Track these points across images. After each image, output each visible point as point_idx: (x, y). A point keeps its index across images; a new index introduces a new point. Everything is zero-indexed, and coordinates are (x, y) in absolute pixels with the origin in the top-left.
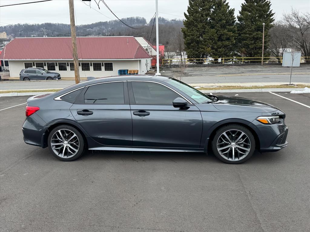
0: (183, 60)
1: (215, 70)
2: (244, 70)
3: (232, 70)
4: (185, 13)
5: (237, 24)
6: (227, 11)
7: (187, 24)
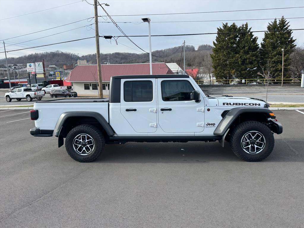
4: (214, 42)
6: (252, 39)
7: (215, 50)
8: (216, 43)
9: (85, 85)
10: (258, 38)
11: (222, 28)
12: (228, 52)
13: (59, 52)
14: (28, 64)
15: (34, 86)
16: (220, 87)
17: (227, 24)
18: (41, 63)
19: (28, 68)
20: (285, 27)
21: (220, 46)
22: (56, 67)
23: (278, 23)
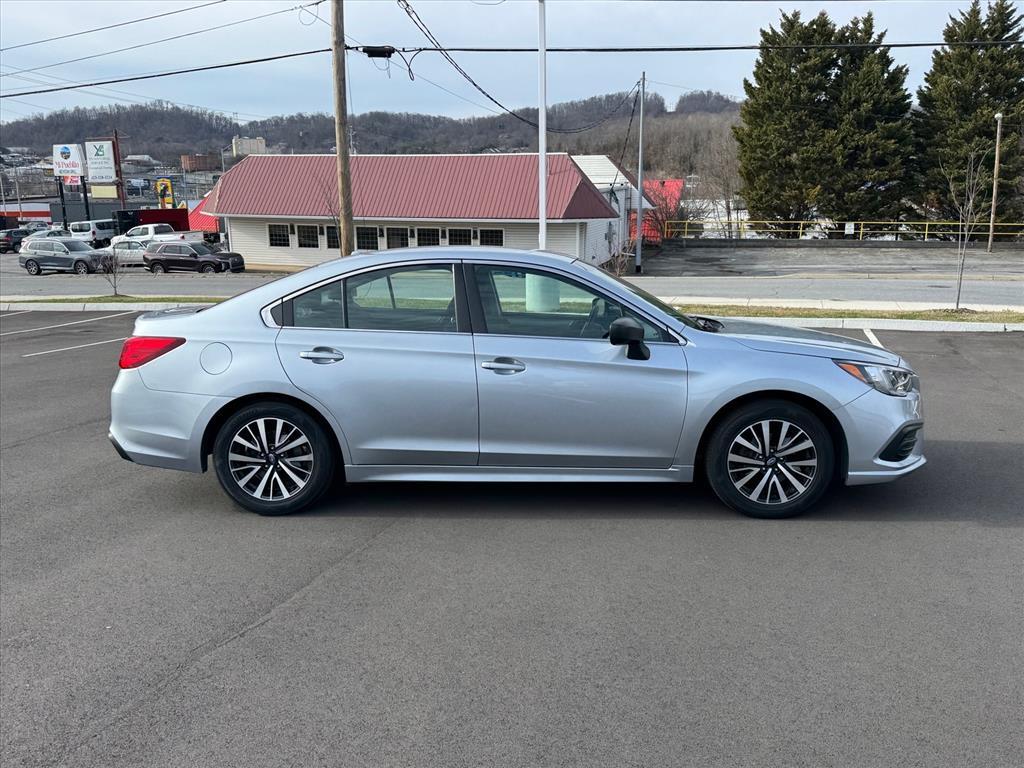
0: (734, 226)
1: (827, 258)
2: (923, 261)
3: (884, 262)
4: (746, 81)
5: (916, 114)
6: (886, 75)
7: (749, 113)
8: (755, 84)
9: (270, 231)
10: (907, 71)
11: (779, 30)
12: (800, 119)
13: (165, 105)
14: (58, 149)
15: (81, 230)
16: (765, 247)
17: (796, 15)
18: (107, 145)
19: (58, 164)
20: (1011, 33)
21: (770, 98)
22: (154, 162)
23: (983, 17)
